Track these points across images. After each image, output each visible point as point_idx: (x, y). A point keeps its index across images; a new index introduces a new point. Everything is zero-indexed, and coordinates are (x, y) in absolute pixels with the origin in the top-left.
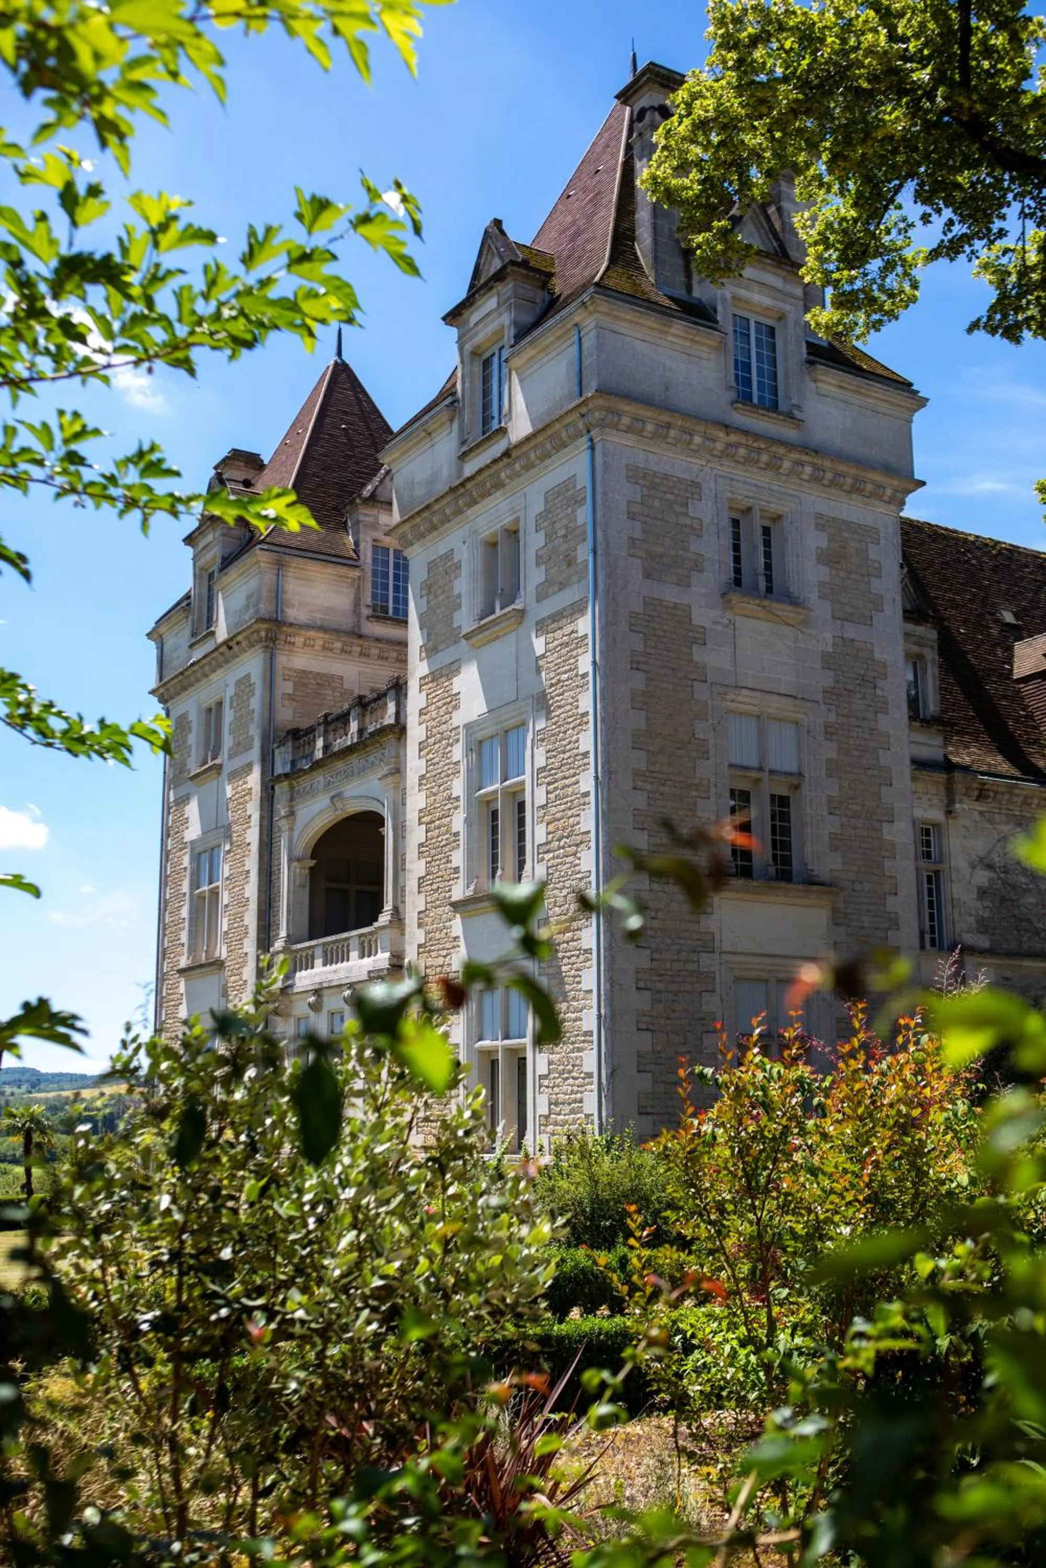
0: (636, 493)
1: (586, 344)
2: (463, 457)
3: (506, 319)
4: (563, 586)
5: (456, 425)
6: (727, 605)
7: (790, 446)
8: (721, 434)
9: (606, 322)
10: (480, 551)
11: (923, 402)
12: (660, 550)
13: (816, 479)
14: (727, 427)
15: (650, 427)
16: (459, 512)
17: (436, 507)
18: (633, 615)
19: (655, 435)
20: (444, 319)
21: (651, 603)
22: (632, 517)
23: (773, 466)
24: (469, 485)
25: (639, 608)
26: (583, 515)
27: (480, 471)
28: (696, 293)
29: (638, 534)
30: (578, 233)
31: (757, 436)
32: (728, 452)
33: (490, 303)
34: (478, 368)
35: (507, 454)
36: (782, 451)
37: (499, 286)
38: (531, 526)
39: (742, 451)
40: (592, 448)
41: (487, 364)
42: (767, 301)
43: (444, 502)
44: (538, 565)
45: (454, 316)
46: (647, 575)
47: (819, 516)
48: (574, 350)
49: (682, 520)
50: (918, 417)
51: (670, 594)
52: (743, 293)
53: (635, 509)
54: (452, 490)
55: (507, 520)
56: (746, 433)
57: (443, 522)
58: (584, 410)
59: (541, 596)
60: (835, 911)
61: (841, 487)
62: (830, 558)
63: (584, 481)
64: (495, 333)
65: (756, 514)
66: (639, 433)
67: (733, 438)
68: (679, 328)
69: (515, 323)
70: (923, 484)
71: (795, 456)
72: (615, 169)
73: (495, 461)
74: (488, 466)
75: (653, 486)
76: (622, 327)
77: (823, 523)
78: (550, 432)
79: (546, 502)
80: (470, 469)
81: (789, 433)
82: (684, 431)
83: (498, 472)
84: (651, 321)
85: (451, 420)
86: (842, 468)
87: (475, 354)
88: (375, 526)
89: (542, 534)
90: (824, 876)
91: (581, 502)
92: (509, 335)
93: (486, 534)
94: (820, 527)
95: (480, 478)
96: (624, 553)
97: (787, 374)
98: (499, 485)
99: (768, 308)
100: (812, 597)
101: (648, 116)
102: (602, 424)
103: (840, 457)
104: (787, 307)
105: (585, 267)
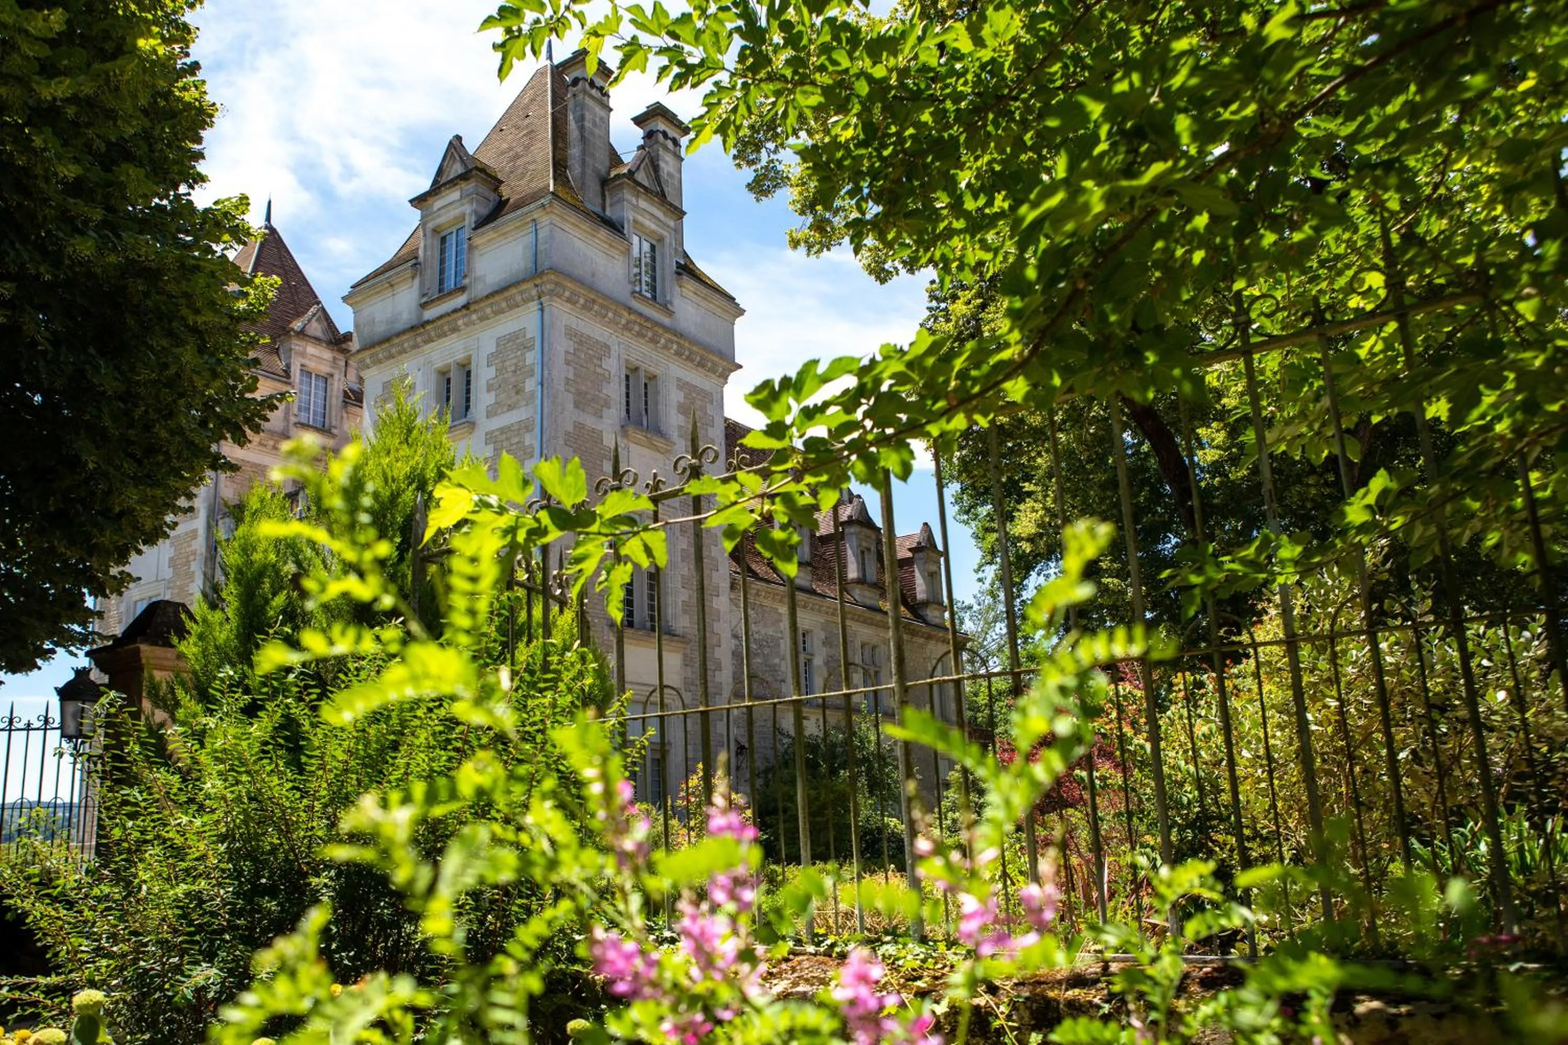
0: (570, 345)
1: (541, 235)
2: (424, 306)
3: (467, 209)
4: (511, 408)
5: (417, 281)
6: (625, 434)
7: (667, 329)
8: (625, 314)
9: (557, 220)
10: (433, 377)
11: (741, 312)
12: (583, 388)
13: (678, 354)
14: (630, 310)
15: (582, 301)
16: (416, 346)
17: (396, 341)
18: (567, 433)
19: (584, 307)
20: (411, 201)
21: (579, 426)
22: (568, 363)
23: (654, 341)
24: (428, 327)
25: (570, 428)
26: (532, 358)
27: (441, 317)
28: (608, 213)
29: (571, 376)
30: (517, 157)
31: (647, 319)
32: (627, 327)
33: (454, 195)
34: (437, 243)
35: (466, 307)
36: (660, 331)
37: (463, 185)
38: (484, 362)
39: (637, 328)
40: (542, 310)
41: (443, 240)
42: (653, 227)
43: (404, 337)
44: (489, 391)
45: (419, 201)
46: (576, 405)
47: (679, 380)
48: (532, 238)
49: (599, 370)
50: (739, 321)
51: (589, 421)
52: (640, 218)
53: (570, 357)
54: (413, 328)
55: (460, 356)
56: (641, 315)
57: (400, 353)
58: (538, 281)
59: (491, 414)
60: (685, 655)
61: (692, 361)
62: (683, 409)
63: (533, 330)
64: (456, 218)
65: (642, 374)
66: (574, 303)
67: (633, 317)
68: (603, 233)
69: (476, 212)
70: (740, 367)
71: (667, 335)
72: (545, 116)
73: (455, 311)
74: (448, 314)
75: (581, 343)
76: (567, 227)
77: (683, 385)
78: (507, 294)
79: (498, 345)
80: (429, 314)
81: (666, 321)
82: (602, 306)
83: (455, 320)
84: (586, 226)
85: (413, 278)
86: (695, 349)
87: (435, 231)
88: (303, 354)
89: (493, 369)
90: (679, 631)
91: (531, 348)
92: (470, 221)
93: (439, 365)
94: (680, 388)
95: (440, 322)
96: (562, 388)
97: (663, 279)
98: (455, 330)
99: (654, 232)
100: (674, 435)
101: (581, 84)
102: (551, 293)
103: (695, 342)
104: (665, 233)
105: (531, 181)
